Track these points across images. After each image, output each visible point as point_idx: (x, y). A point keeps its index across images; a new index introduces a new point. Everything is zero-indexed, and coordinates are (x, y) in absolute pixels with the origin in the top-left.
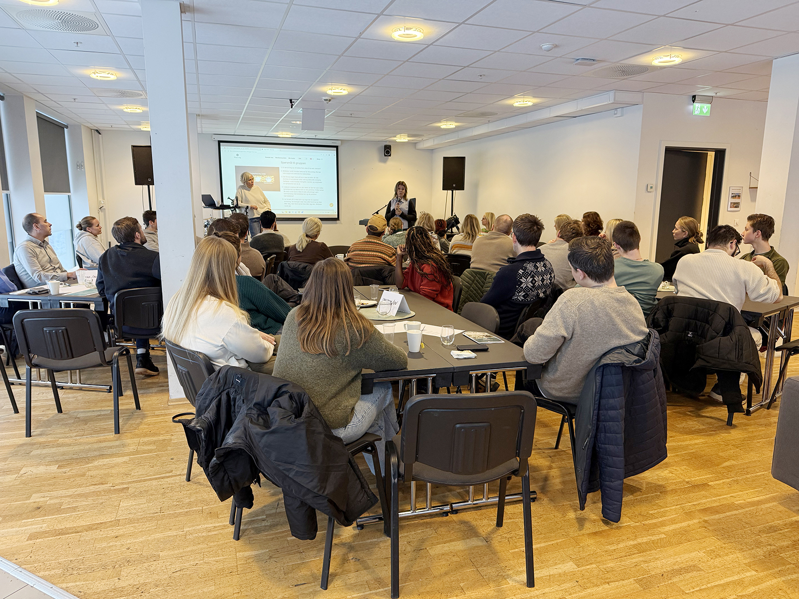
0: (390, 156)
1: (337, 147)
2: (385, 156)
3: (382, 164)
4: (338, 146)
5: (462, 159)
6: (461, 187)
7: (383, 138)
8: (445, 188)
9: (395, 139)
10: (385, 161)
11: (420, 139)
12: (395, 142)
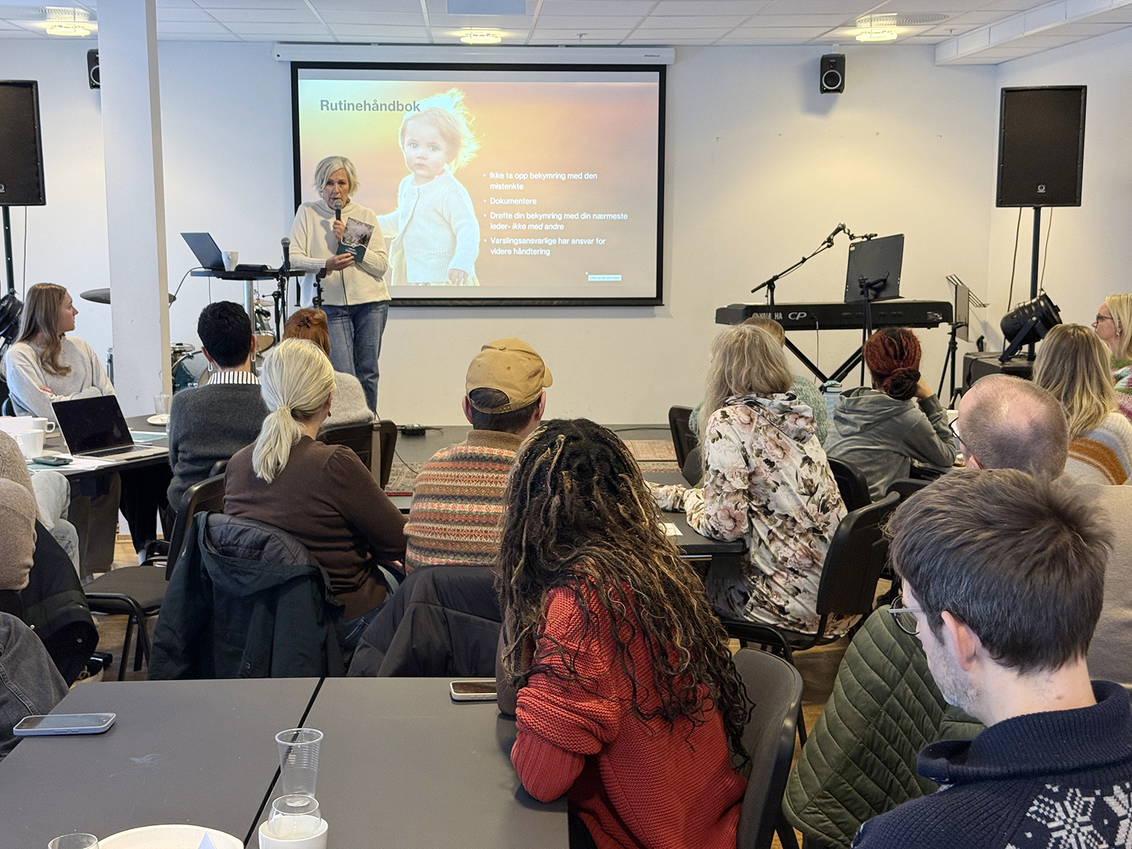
0: (840, 90)
1: (661, 69)
2: (823, 91)
3: (814, 120)
4: (664, 66)
5: (1075, 96)
6: (1069, 194)
7: (813, 33)
8: (1006, 198)
9: (849, 32)
10: (824, 110)
11: (942, 30)
12: (852, 42)
